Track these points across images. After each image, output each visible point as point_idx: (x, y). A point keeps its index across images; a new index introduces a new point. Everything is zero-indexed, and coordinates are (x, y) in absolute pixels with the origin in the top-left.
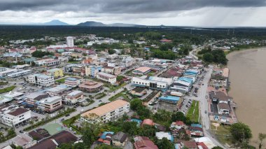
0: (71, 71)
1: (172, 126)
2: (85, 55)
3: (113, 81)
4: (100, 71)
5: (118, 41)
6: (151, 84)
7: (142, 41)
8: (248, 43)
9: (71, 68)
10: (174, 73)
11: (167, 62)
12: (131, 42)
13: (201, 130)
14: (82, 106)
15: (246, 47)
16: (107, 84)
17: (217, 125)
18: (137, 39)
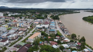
0: (10, 25)
1: (56, 38)
2: (10, 19)
3: (29, 27)
4: (23, 24)
5: (20, 14)
6: (43, 27)
7: (29, 13)
8: (62, 13)
9: (9, 24)
10: (47, 23)
11: (42, 20)
12: (25, 14)
13: (64, 37)
14: (24, 36)
15: (62, 14)
16: (28, 29)
17: (67, 36)
18: (27, 13)
